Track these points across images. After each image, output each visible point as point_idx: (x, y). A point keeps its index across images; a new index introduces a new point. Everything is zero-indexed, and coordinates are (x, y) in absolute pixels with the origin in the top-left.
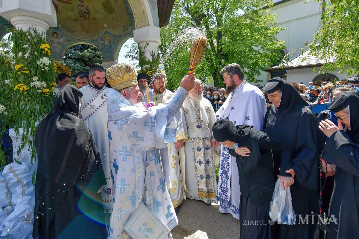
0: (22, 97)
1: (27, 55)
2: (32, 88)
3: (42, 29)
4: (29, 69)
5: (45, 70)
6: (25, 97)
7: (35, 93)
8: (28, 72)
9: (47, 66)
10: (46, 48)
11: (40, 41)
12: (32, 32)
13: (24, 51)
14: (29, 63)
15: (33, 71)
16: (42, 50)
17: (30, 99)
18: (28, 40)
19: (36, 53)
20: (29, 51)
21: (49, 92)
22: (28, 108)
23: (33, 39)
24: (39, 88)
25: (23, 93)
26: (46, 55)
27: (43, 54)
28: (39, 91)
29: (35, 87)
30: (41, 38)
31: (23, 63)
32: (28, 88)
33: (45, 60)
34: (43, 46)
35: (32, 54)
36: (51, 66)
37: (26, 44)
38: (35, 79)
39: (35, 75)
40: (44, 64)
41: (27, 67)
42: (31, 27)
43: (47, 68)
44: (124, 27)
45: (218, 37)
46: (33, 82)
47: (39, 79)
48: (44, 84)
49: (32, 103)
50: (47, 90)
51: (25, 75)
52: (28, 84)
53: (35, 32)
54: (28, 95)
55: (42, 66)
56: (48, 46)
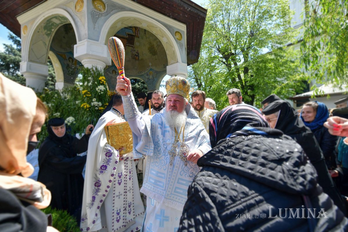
0: (86, 113)
1: (90, 84)
2: (92, 106)
3: (101, 67)
4: (91, 93)
5: (101, 94)
6: (87, 112)
7: (94, 110)
8: (90, 95)
9: (102, 91)
10: (103, 79)
11: (99, 75)
12: (94, 69)
13: (88, 81)
14: (91, 89)
15: (93, 95)
16: (100, 81)
17: (90, 113)
18: (91, 74)
19: (96, 83)
20: (92, 82)
21: (103, 110)
22: (89, 119)
23: (95, 73)
24: (96, 107)
25: (86, 109)
26: (103, 84)
27: (100, 83)
28: (97, 108)
29: (94, 106)
30: (100, 73)
31: (87, 89)
32: (90, 106)
33: (101, 87)
34: (101, 78)
35: (93, 83)
36: (105, 91)
37: (90, 77)
38: (94, 100)
39: (94, 98)
40: (101, 90)
41: (90, 92)
42: (94, 66)
43: (102, 93)
44: (164, 65)
45: (245, 71)
46: (93, 102)
47: (97, 100)
48: (100, 104)
49: (91, 116)
50: (102, 108)
51: (88, 97)
52: (90, 104)
53: (96, 69)
54: (89, 111)
55: (99, 91)
56: (104, 78)
